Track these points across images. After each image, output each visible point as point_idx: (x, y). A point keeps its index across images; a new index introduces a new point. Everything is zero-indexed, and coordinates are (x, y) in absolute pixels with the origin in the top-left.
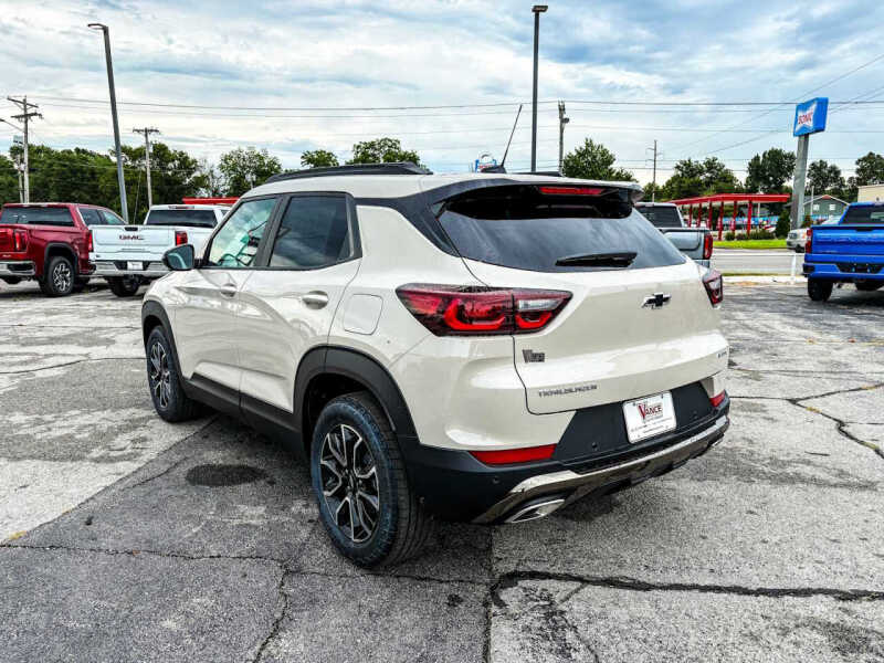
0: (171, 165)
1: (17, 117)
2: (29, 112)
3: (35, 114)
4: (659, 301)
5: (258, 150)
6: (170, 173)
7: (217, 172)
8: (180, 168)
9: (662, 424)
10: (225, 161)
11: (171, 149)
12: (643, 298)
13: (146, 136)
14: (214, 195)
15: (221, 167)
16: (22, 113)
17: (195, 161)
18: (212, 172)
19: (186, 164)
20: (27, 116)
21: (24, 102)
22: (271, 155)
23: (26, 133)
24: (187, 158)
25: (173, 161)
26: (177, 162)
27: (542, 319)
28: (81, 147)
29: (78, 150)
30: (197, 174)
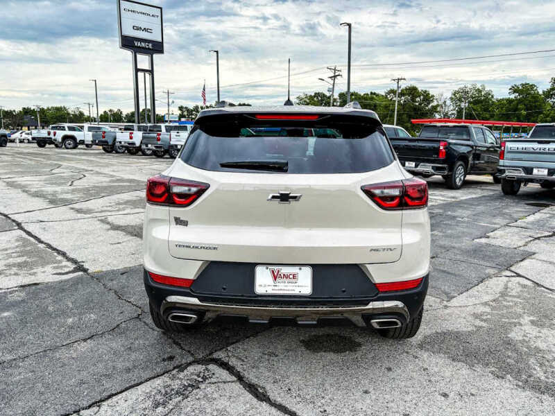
0: (418, 99)
1: (331, 77)
2: (336, 74)
3: (339, 75)
4: (284, 198)
5: (479, 86)
6: (417, 104)
7: (448, 102)
8: (423, 100)
9: (294, 288)
10: (454, 94)
11: (420, 89)
12: (269, 194)
13: (398, 83)
14: (444, 118)
15: (451, 99)
16: (333, 75)
17: (433, 96)
18: (445, 102)
19: (427, 98)
20: (335, 77)
21: (335, 70)
22: (487, 89)
23: (334, 86)
24: (429, 94)
25: (420, 96)
26: (422, 97)
27: (188, 199)
28: (373, 92)
29: (371, 93)
30: (435, 103)
